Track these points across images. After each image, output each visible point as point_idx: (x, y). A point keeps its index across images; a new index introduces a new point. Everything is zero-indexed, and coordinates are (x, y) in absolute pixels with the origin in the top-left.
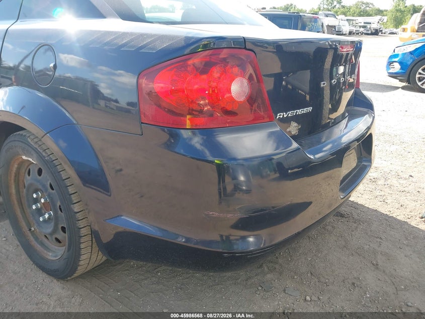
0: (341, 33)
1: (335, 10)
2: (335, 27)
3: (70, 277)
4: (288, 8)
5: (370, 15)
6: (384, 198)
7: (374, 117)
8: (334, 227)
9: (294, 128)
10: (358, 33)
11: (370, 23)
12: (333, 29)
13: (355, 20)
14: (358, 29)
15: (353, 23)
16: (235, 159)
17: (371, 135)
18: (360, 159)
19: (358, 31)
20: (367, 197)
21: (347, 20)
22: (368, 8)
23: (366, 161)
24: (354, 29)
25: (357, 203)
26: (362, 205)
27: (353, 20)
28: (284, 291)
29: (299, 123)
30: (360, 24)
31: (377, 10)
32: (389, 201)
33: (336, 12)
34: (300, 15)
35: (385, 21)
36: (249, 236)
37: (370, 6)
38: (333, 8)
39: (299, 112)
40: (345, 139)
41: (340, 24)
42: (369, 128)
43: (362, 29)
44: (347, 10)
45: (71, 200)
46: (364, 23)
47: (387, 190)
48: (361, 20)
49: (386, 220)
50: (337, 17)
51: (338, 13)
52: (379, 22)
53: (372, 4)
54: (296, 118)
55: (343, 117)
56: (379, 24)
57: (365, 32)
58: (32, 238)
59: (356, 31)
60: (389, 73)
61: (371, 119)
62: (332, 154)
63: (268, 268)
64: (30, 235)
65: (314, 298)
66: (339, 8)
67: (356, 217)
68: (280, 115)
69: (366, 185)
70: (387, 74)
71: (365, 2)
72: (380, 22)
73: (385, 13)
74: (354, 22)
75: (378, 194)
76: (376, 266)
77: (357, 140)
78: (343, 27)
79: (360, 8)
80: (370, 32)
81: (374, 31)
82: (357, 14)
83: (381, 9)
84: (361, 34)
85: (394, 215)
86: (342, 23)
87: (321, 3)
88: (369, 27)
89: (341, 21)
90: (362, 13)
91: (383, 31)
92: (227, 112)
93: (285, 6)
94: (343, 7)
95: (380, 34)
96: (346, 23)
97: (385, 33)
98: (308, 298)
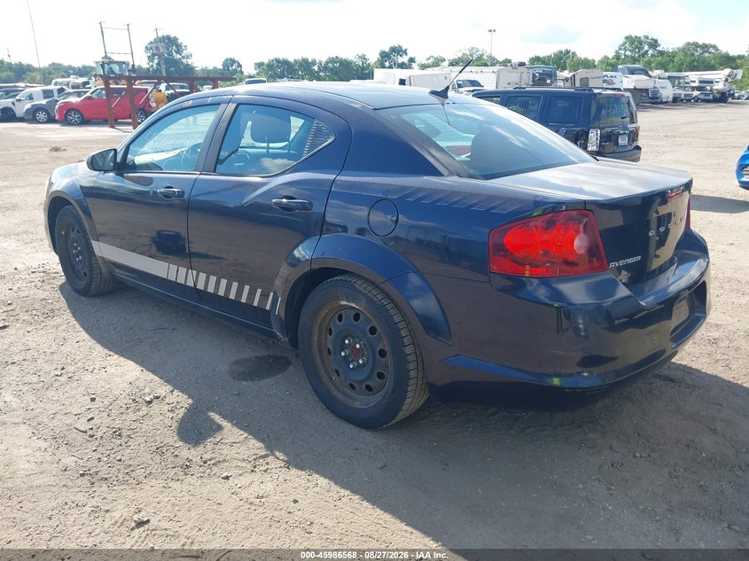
0: (659, 100)
1: (646, 59)
2: (647, 90)
3: (386, 424)
4: (561, 59)
5: (712, 68)
6: (728, 362)
7: (708, 262)
8: (662, 393)
9: (625, 276)
10: (690, 100)
11: (712, 82)
12: (644, 94)
13: (684, 78)
14: (690, 92)
15: (679, 83)
16: (571, 304)
17: (704, 283)
18: (692, 309)
19: (689, 95)
20: (704, 361)
21: (669, 78)
22: (707, 55)
23: (699, 312)
24: (682, 93)
25: (691, 368)
26: (697, 370)
27: (679, 78)
28: (611, 448)
29: (628, 272)
30: (693, 85)
31: (723, 56)
32: (733, 367)
33: (649, 63)
34: (595, 94)
35: (739, 77)
36: (584, 372)
37: (712, 50)
38: (643, 57)
39: (629, 261)
40: (673, 289)
41: (657, 85)
42: (702, 274)
43: (696, 93)
44: (668, 59)
45: (403, 342)
46: (700, 82)
47: (733, 353)
48: (694, 77)
49: (729, 386)
50: (650, 73)
51: (653, 65)
52: (727, 80)
53: (714, 47)
54: (626, 267)
55: (671, 262)
56: (727, 84)
57: (702, 97)
58: (333, 388)
59: (685, 95)
60: (741, 182)
61: (706, 263)
62: (660, 304)
63: (589, 428)
64: (331, 384)
65: (643, 454)
66: (652, 55)
67: (689, 382)
68: (612, 265)
69: (703, 348)
70: (738, 184)
71: (701, 43)
72: (730, 80)
73: (738, 61)
74: (681, 81)
75: (719, 357)
76: (715, 431)
77: (689, 288)
78: (661, 91)
79: (693, 55)
80: (711, 97)
81: (718, 96)
82: (687, 66)
83: (731, 55)
84: (697, 101)
85: (739, 382)
86: (659, 83)
87: (620, 49)
88: (708, 88)
89: (657, 80)
90: (696, 64)
91: (736, 95)
92: (568, 263)
93: (556, 55)
94: (662, 53)
95: (730, 100)
96: (668, 83)
97: (739, 98)
98: (637, 455)
